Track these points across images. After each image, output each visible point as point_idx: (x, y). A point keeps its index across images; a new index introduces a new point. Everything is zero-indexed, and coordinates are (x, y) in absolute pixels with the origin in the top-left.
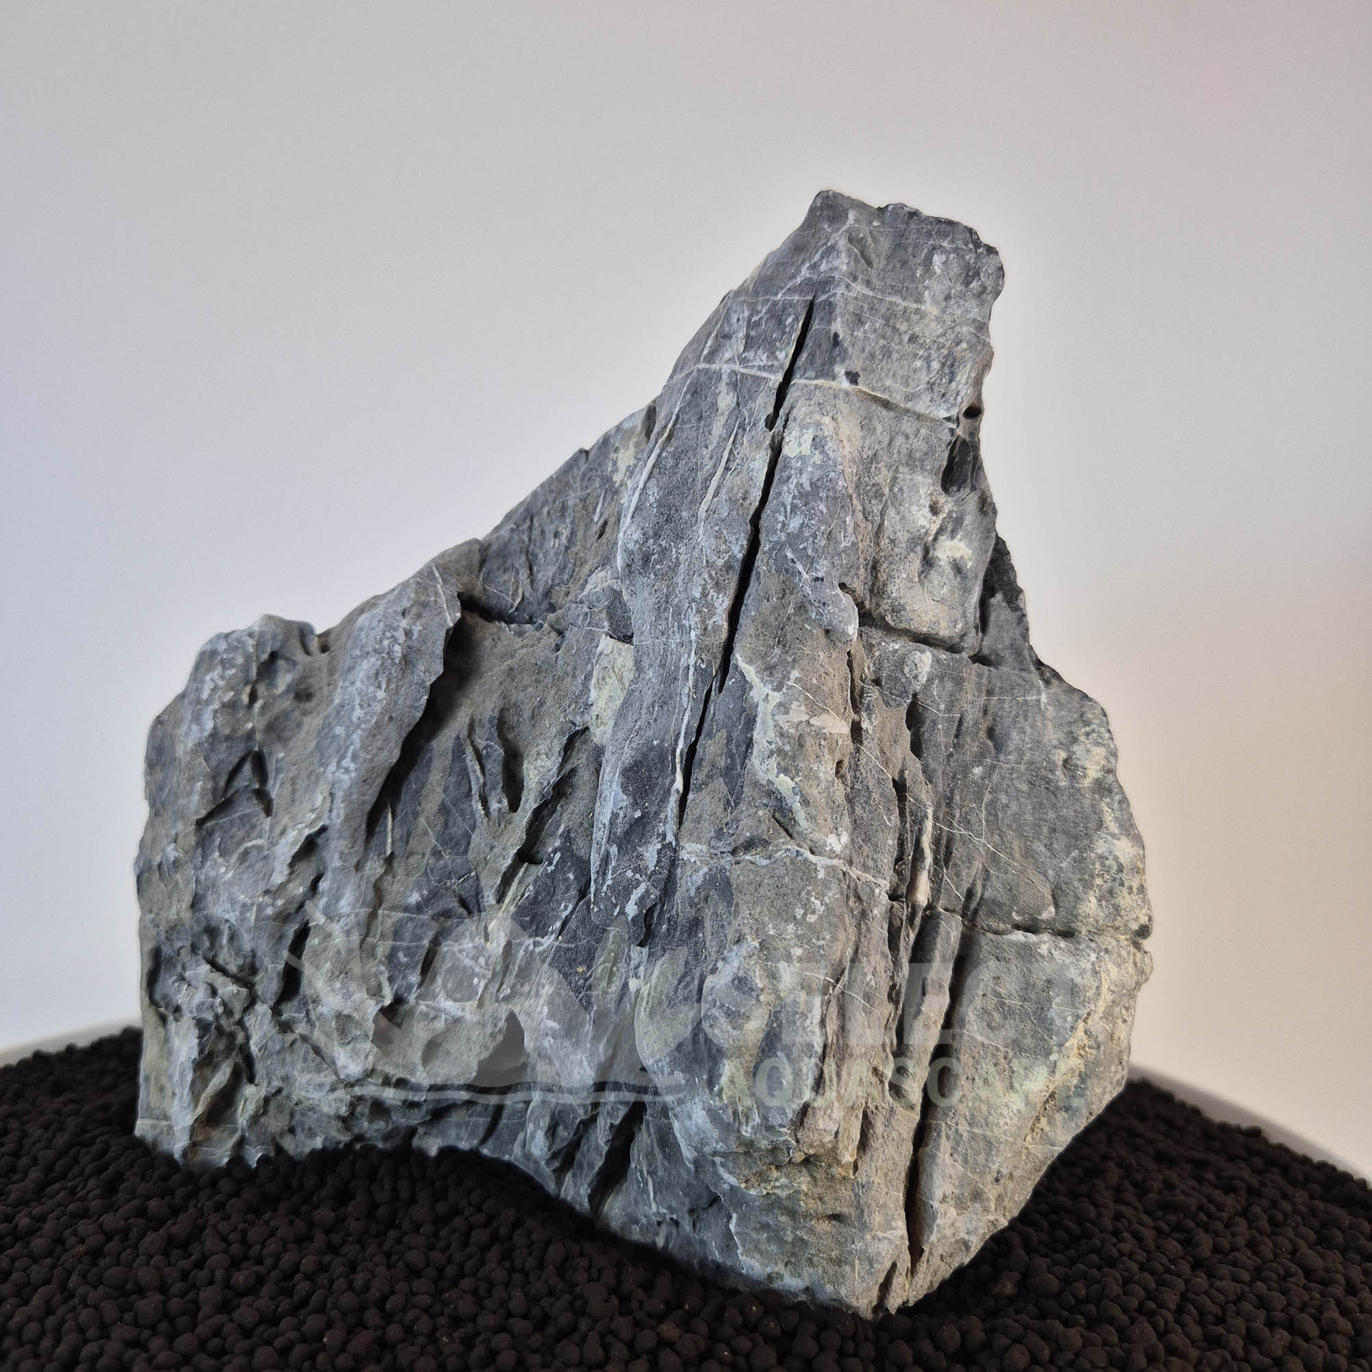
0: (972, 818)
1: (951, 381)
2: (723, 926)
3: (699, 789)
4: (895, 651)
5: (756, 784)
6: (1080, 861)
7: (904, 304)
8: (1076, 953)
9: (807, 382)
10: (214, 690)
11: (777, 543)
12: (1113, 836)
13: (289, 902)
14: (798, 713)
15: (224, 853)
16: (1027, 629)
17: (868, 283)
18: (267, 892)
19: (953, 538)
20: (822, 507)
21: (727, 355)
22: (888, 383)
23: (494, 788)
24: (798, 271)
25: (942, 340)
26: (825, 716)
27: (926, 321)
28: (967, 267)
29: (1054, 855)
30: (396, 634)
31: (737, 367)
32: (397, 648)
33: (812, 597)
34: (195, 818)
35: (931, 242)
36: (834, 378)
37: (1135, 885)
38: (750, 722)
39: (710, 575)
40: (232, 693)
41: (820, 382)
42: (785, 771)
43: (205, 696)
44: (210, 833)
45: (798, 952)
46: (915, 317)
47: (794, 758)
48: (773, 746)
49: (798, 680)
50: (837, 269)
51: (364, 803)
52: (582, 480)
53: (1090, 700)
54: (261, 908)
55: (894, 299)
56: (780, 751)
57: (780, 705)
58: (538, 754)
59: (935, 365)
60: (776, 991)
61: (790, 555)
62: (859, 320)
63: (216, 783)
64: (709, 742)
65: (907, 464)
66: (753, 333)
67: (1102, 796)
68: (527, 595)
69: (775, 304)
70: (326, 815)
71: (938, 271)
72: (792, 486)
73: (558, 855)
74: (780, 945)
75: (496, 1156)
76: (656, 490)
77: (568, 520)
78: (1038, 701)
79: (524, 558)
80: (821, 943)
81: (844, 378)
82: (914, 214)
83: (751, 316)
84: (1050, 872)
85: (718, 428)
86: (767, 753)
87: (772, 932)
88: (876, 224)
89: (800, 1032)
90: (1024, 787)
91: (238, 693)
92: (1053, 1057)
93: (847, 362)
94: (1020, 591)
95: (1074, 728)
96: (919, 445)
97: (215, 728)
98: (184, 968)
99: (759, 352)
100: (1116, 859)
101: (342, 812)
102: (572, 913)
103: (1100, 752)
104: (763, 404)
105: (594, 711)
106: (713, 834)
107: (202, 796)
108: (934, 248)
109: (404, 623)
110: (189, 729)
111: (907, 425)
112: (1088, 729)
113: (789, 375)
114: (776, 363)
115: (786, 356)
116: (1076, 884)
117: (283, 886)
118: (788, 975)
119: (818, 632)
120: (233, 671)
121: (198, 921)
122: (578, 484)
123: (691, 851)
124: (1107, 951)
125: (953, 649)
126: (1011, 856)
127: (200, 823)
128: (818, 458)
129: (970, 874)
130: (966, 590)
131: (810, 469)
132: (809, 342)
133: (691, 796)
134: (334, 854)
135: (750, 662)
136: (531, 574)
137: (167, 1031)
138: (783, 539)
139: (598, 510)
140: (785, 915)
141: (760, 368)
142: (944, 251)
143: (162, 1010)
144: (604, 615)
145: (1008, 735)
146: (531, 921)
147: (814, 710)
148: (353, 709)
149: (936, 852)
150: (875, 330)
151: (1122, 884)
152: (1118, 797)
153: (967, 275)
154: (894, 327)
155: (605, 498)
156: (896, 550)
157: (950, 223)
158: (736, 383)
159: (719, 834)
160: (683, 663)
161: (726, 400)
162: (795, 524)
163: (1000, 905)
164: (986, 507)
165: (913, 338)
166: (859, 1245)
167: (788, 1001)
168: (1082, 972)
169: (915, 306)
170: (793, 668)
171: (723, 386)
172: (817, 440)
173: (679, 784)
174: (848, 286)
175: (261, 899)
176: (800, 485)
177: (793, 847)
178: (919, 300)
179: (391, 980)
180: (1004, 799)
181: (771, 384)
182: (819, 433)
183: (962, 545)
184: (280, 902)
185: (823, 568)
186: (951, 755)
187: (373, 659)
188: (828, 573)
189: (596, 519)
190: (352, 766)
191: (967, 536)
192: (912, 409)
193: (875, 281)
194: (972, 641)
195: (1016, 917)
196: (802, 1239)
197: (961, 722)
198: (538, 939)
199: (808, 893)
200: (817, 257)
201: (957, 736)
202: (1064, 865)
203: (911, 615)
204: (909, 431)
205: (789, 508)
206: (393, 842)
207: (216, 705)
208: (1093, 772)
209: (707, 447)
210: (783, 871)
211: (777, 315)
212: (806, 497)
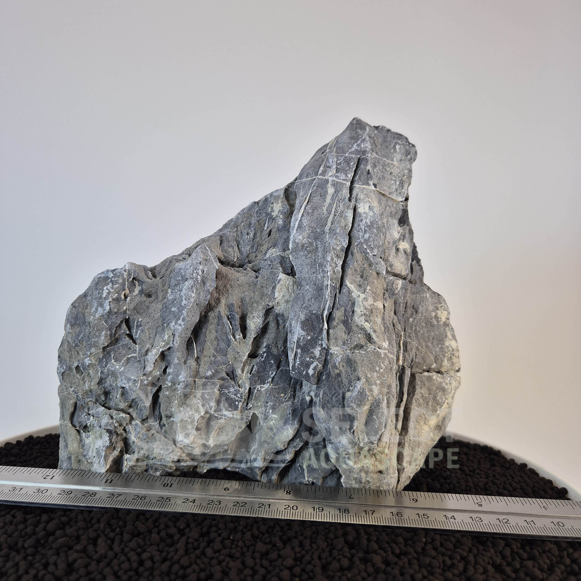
0: (411, 335)
1: (402, 189)
2: (349, 375)
3: (334, 328)
4: (392, 280)
5: (357, 326)
6: (442, 348)
7: (388, 161)
8: (444, 378)
9: (360, 186)
10: (109, 293)
11: (360, 242)
12: (450, 339)
13: (154, 378)
14: (370, 301)
15: (116, 360)
16: (423, 273)
17: (377, 153)
18: (144, 375)
19: (403, 242)
20: (375, 231)
21: (330, 174)
22: (385, 188)
23: (237, 330)
24: (352, 146)
25: (399, 174)
26: (378, 302)
27: (395, 168)
28: (407, 151)
29: (434, 347)
30: (198, 271)
31: (334, 179)
32: (199, 277)
33: (373, 261)
34: (102, 346)
35: (395, 141)
36: (369, 186)
37: (457, 355)
38: (353, 304)
39: (334, 253)
40: (117, 295)
41: (364, 186)
42: (367, 321)
43: (104, 296)
44: (109, 353)
45: (378, 382)
46: (392, 166)
47: (369, 317)
48: (362, 313)
49: (370, 290)
50: (367, 147)
51: (186, 337)
52: (257, 214)
53: (440, 296)
54: (142, 381)
55: (385, 159)
56: (365, 314)
57: (364, 298)
58: (253, 317)
59: (398, 183)
60: (372, 395)
61: (365, 247)
62: (375, 166)
63: (111, 332)
64: (337, 312)
65: (391, 216)
66: (338, 167)
67: (446, 327)
68: (239, 257)
69: (346, 157)
70: (171, 342)
71: (398, 151)
72: (364, 223)
73: (265, 354)
74: (372, 380)
75: (233, 470)
76: (306, 221)
77: (252, 229)
78: (426, 296)
79: (235, 242)
80: (384, 378)
81: (373, 186)
82: (389, 130)
83: (337, 160)
84: (434, 352)
85: (328, 199)
86: (360, 315)
87: (369, 376)
88: (376, 132)
89: (381, 409)
90: (424, 325)
91: (119, 295)
92: (438, 412)
93: (373, 180)
94: (420, 260)
95: (437, 305)
96: (393, 209)
97: (110, 309)
98: (89, 409)
99: (342, 174)
100: (452, 347)
101: (178, 341)
102: (275, 375)
103: (446, 312)
104: (345, 192)
105: (277, 301)
106: (341, 343)
107: (106, 337)
108: (396, 143)
109: (201, 267)
110: (97, 309)
111: (390, 203)
112: (441, 305)
113: (352, 182)
114: (348, 178)
115: (351, 176)
116: (441, 356)
117: (151, 372)
118: (376, 390)
119: (374, 273)
120: (117, 285)
121: (101, 389)
122: (255, 215)
123: (334, 350)
124: (452, 377)
125: (405, 279)
126: (422, 347)
127: (104, 348)
128: (371, 214)
129: (412, 353)
130: (408, 259)
131: (369, 217)
132: (359, 172)
133: (331, 331)
134: (176, 358)
135: (351, 283)
136: (239, 249)
137: (80, 437)
138: (362, 241)
139: (266, 225)
140: (373, 370)
141: (343, 180)
142: (399, 144)
143: (78, 428)
144: (279, 265)
145: (418, 307)
146: (258, 379)
147: (375, 300)
148: (182, 301)
149: (403, 347)
150: (380, 170)
151: (454, 355)
152: (451, 327)
153: (406, 153)
154: (385, 169)
155: (269, 221)
156: (390, 245)
157: (400, 135)
158: (334, 184)
159: (344, 344)
160: (325, 283)
161: (331, 190)
162: (367, 236)
163: (420, 364)
164: (411, 232)
165: (391, 173)
166: (386, 480)
167: (377, 398)
168: (447, 384)
169: (392, 162)
170: (368, 285)
171: (329, 185)
172: (371, 207)
173: (326, 326)
174: (371, 154)
175: (142, 378)
176: (366, 223)
177: (373, 347)
178: (392, 160)
179: (203, 405)
180: (418, 329)
181: (347, 186)
182: (371, 205)
183: (406, 244)
184: (150, 379)
185: (375, 252)
186: (404, 315)
187: (190, 281)
188: (377, 253)
189: (265, 229)
190: (182, 323)
191: (407, 241)
192: (391, 197)
193: (379, 153)
194: (409, 277)
195: (425, 368)
196: (368, 481)
197: (406, 303)
198: (262, 385)
199: (380, 362)
200: (359, 142)
201: (405, 308)
202: (437, 350)
203: (395, 268)
204: (391, 205)
205: (363, 230)
206: (197, 352)
207: (110, 299)
208: (443, 320)
209: (324, 206)
210: (371, 355)
211: (347, 161)
212: (370, 227)
